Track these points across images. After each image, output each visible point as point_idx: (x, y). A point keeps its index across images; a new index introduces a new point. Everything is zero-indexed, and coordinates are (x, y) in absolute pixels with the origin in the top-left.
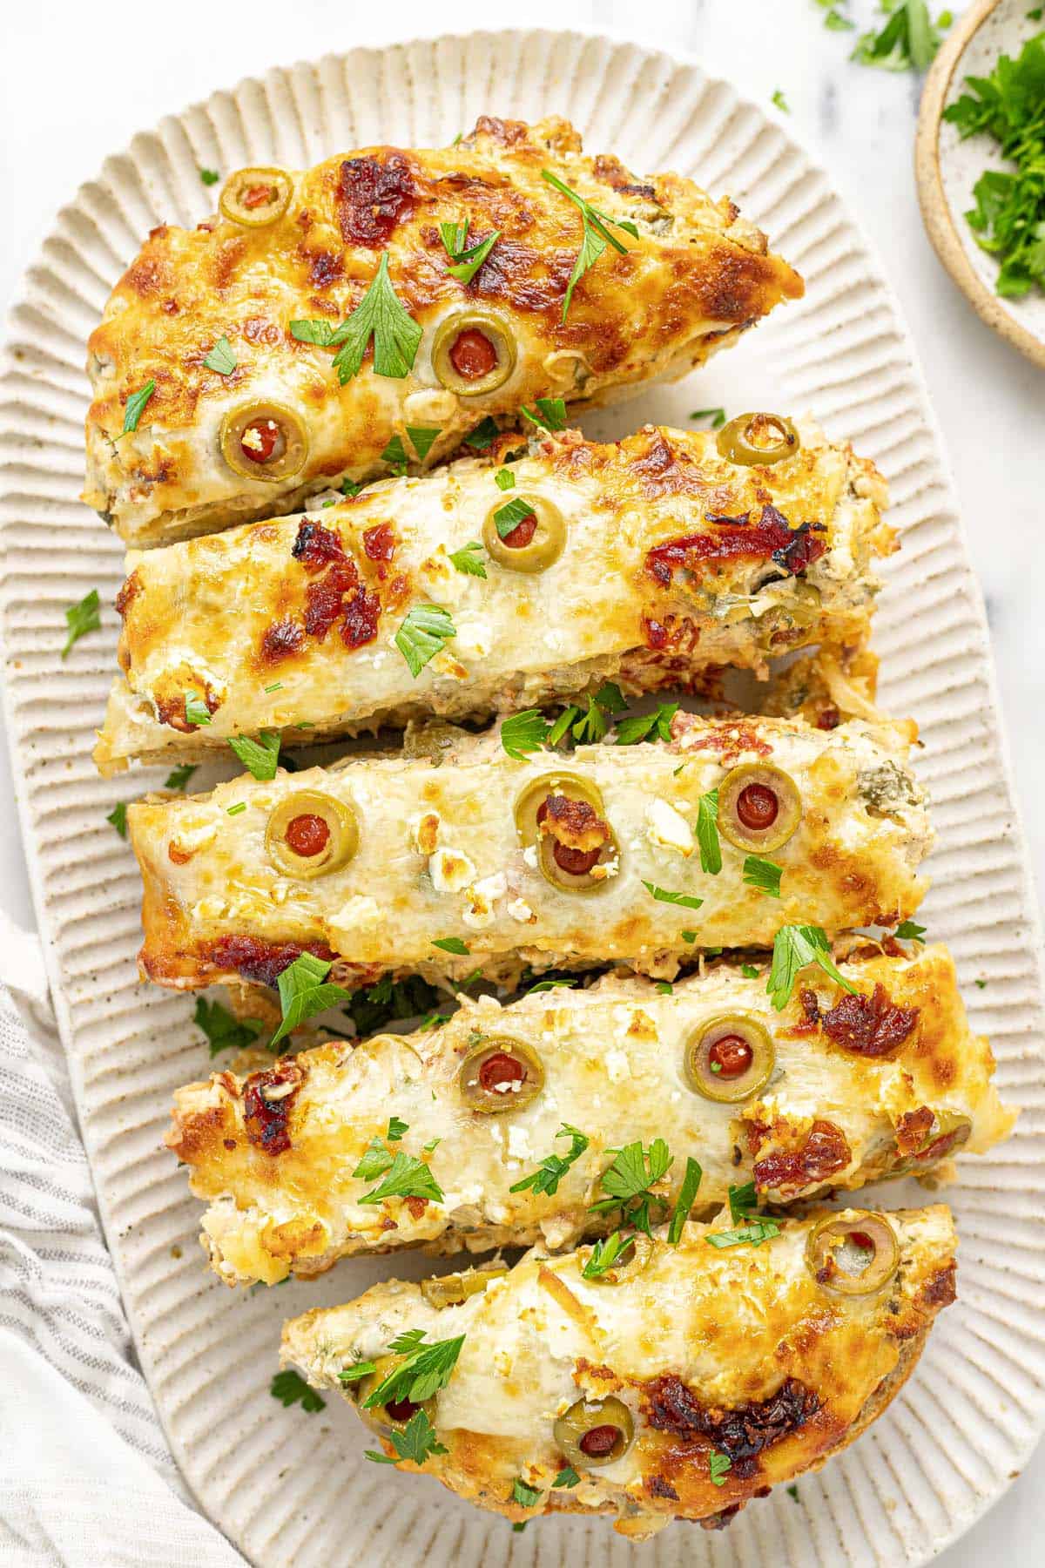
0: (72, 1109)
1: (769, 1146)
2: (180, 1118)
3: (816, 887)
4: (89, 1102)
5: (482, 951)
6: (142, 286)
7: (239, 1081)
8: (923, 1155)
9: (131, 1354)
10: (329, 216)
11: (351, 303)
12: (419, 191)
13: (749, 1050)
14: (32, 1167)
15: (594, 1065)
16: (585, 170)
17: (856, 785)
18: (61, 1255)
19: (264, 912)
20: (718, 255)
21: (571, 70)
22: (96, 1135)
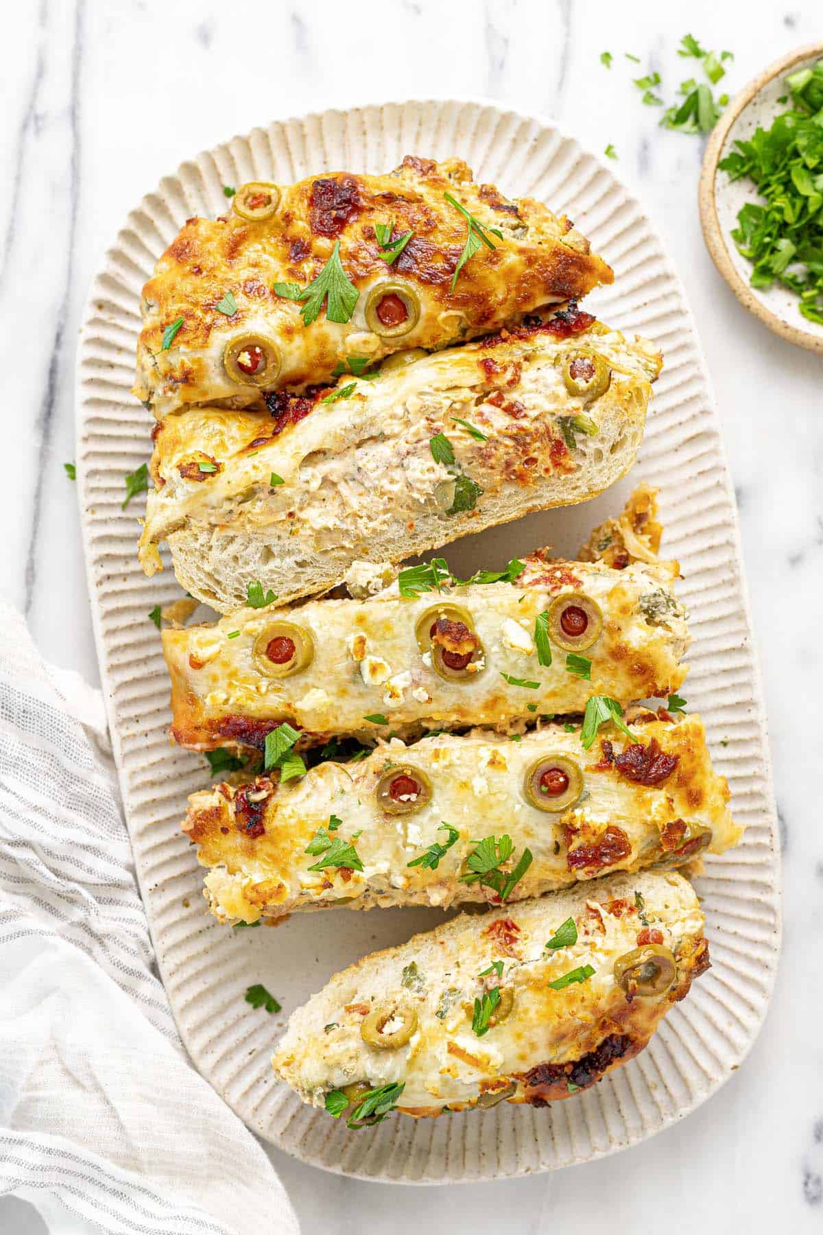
0: (121, 806)
1: (577, 842)
2: (192, 813)
3: (614, 674)
4: (132, 801)
5: (397, 722)
6: (179, 255)
7: (232, 790)
8: (678, 852)
9: (154, 968)
10: (303, 216)
11: (314, 273)
12: (363, 202)
13: (566, 778)
14: (94, 842)
15: (465, 785)
16: (473, 193)
17: (638, 604)
18: (111, 901)
19: (253, 700)
20: (556, 253)
21: (472, 128)
22: (135, 824)
